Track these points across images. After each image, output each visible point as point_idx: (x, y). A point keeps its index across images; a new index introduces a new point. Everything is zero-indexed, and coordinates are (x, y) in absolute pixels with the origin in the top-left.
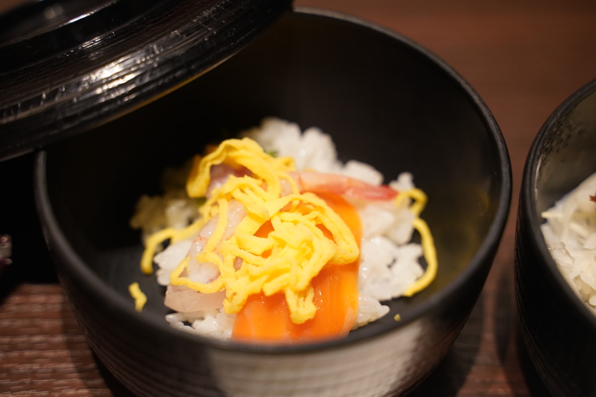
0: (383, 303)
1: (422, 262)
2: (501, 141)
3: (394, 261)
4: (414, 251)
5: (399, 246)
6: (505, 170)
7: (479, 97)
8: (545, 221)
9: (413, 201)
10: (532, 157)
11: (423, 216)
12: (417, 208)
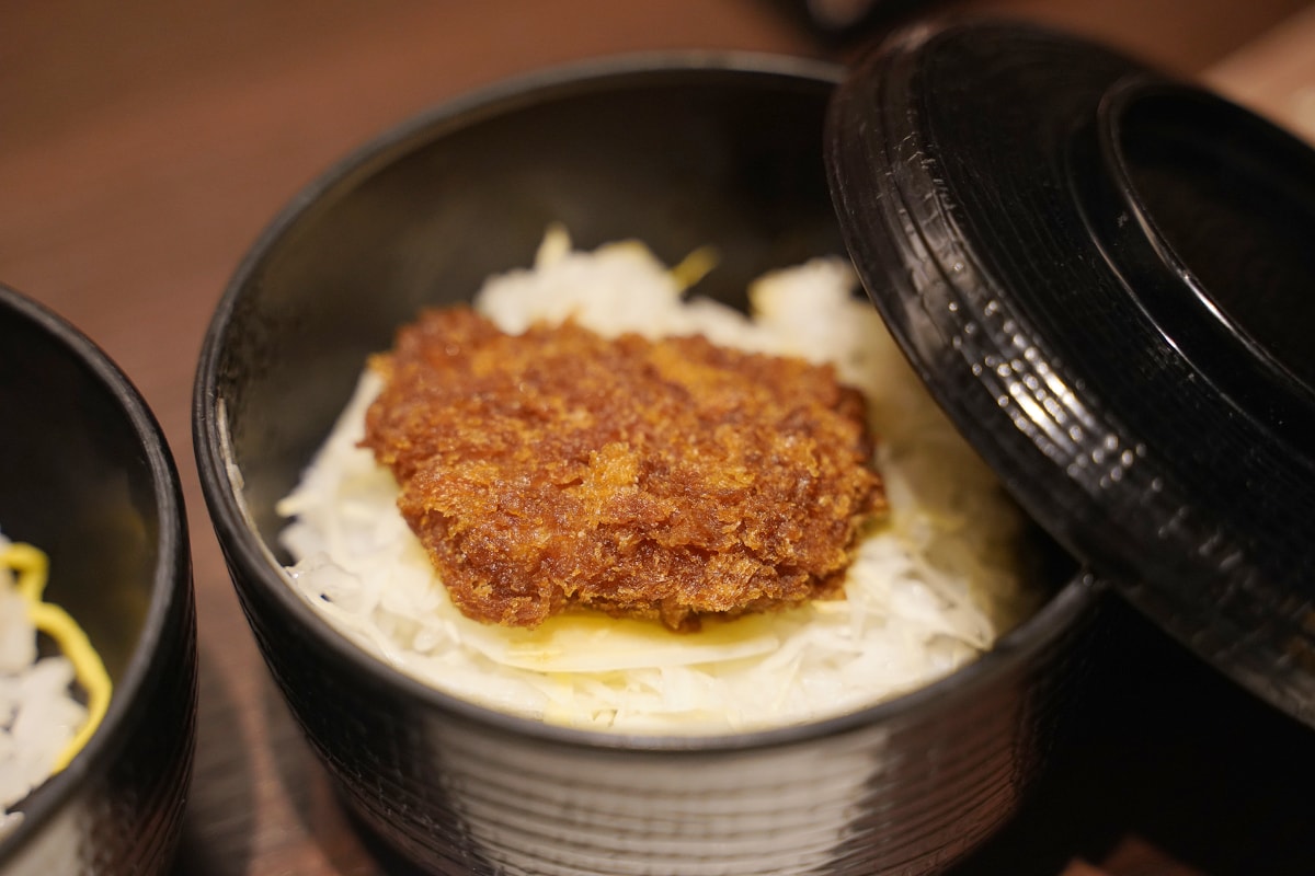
0: (9, 811)
1: (78, 692)
2: (129, 394)
3: (15, 712)
4: (54, 674)
5: (14, 675)
6: (152, 449)
7: (57, 317)
8: (292, 520)
9: (16, 574)
10: (199, 405)
11: (49, 596)
12: (33, 584)
